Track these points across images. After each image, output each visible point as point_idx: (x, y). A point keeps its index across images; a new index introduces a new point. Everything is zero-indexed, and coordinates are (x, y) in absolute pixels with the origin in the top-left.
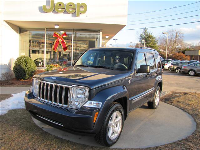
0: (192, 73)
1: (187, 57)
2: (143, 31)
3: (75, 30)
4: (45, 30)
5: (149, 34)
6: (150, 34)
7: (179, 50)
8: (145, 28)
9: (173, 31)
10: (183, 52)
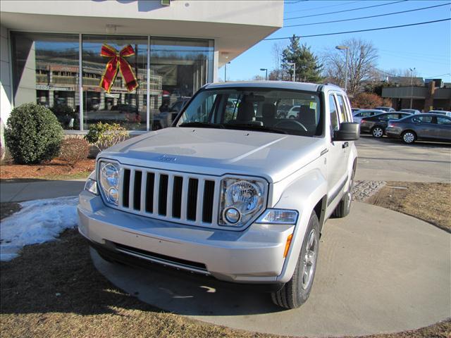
0: (409, 137)
1: (386, 101)
2: (289, 43)
3: (154, 39)
4: (78, 37)
5: (302, 50)
6: (304, 50)
7: (367, 86)
8: (294, 37)
9: (355, 43)
10: (378, 90)
